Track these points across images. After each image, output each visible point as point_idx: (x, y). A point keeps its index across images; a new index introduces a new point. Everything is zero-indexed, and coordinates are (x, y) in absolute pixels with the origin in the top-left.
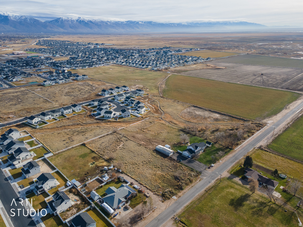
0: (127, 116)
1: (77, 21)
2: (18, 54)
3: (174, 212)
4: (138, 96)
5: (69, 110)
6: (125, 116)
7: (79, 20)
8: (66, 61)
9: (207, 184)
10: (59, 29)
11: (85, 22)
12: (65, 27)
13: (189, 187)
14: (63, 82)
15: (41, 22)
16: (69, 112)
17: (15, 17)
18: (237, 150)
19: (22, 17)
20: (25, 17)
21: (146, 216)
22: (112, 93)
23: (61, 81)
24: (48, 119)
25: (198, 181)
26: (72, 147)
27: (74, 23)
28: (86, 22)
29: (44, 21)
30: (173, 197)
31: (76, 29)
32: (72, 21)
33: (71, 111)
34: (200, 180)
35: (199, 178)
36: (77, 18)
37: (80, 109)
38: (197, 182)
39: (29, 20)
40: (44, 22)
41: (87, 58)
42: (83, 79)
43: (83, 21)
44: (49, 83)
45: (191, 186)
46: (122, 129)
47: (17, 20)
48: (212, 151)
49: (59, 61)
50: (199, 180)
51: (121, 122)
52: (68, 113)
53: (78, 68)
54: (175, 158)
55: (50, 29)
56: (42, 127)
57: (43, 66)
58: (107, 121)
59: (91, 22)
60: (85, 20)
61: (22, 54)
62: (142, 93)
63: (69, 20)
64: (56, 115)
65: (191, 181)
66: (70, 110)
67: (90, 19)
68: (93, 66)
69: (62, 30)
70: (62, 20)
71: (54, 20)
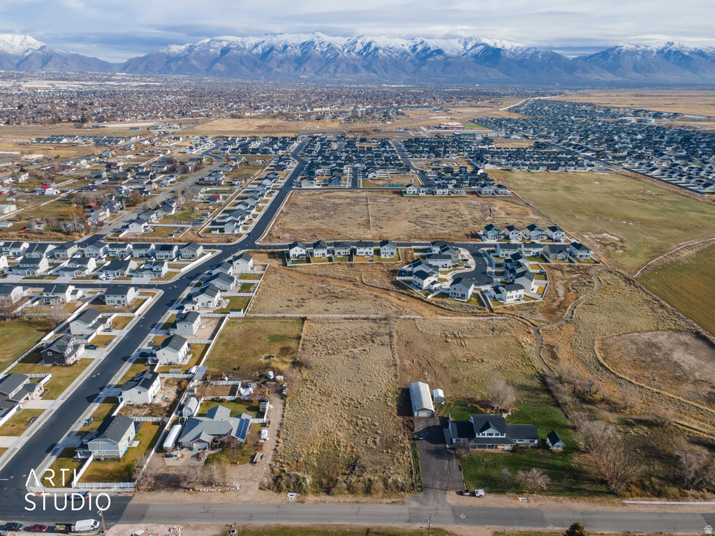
0: (460, 296)
1: (660, 52)
2: (446, 128)
3: (251, 518)
4: (563, 260)
5: (367, 250)
6: (455, 294)
7: (666, 51)
8: (514, 150)
9: (396, 521)
10: (604, 74)
11: (683, 55)
12: (620, 70)
13: (350, 498)
14: (444, 193)
15: (567, 59)
16: (367, 253)
17: (515, 51)
18: (631, 507)
19: (528, 49)
20: (534, 50)
21: (201, 490)
22: (507, 238)
23: (441, 190)
24: (320, 256)
25: (389, 501)
26: (284, 317)
27: (648, 58)
28: (687, 54)
29: (577, 56)
30: (289, 494)
31: (647, 74)
32: (645, 54)
33: (370, 253)
34: (393, 502)
35: (402, 496)
36: (662, 45)
37: (392, 253)
38: (381, 503)
39: (542, 56)
40: (574, 59)
41: (574, 148)
42: (493, 194)
43: (677, 53)
44: (414, 190)
45: (355, 499)
46: (410, 319)
47: (516, 57)
48: (542, 464)
49: (497, 148)
50: (394, 500)
51: (433, 304)
52: (364, 254)
53: (518, 168)
54: (419, 427)
55: (581, 75)
56: (296, 267)
57: (454, 154)
58: (406, 292)
59: (700, 53)
60: (684, 49)
61: (452, 128)
62: (581, 256)
63: (638, 51)
64: (339, 253)
65: (368, 490)
66: (371, 250)
67: (699, 47)
68: (560, 168)
69: (609, 77)
70: (619, 53)
71: (598, 54)
